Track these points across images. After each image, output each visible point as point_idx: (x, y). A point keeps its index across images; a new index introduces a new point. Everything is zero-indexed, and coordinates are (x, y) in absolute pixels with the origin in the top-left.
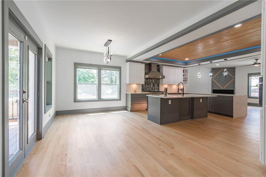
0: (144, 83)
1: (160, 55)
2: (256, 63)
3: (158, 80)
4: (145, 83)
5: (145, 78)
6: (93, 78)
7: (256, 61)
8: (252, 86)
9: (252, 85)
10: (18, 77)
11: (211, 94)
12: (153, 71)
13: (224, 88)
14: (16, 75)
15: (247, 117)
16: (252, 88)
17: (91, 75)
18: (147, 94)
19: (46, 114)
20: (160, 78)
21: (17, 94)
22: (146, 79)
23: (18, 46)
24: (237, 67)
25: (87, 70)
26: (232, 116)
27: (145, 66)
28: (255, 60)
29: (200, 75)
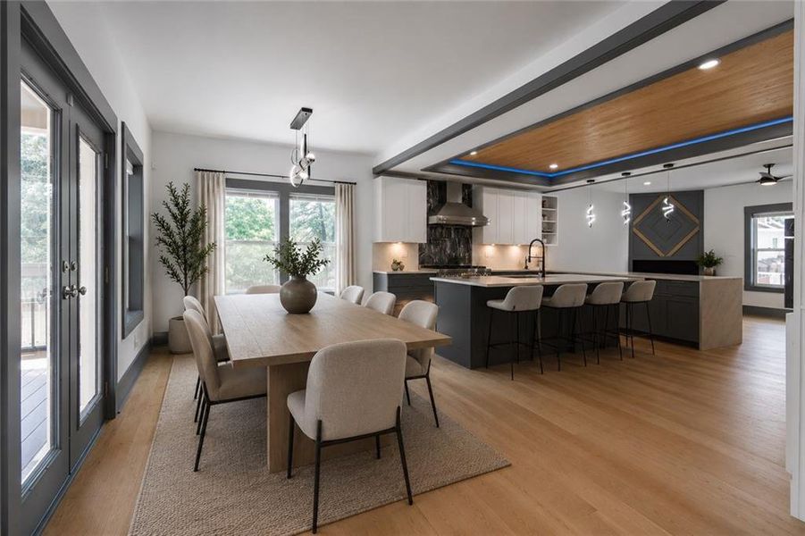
0: (424, 241)
1: (474, 153)
2: (768, 176)
3: (468, 231)
4: (429, 241)
5: (428, 225)
6: (267, 226)
7: (766, 170)
8: (758, 250)
9: (759, 247)
10: (48, 225)
11: (627, 273)
12: (450, 204)
13: (670, 254)
14: (42, 219)
15: (741, 348)
16: (761, 256)
17: (260, 217)
18: (435, 275)
19: (126, 339)
20: (473, 223)
21: (46, 277)
22: (431, 228)
23: (46, 128)
24: (706, 188)
25: (247, 199)
26: (695, 345)
27: (428, 186)
28: (765, 166)
29: (593, 216)
